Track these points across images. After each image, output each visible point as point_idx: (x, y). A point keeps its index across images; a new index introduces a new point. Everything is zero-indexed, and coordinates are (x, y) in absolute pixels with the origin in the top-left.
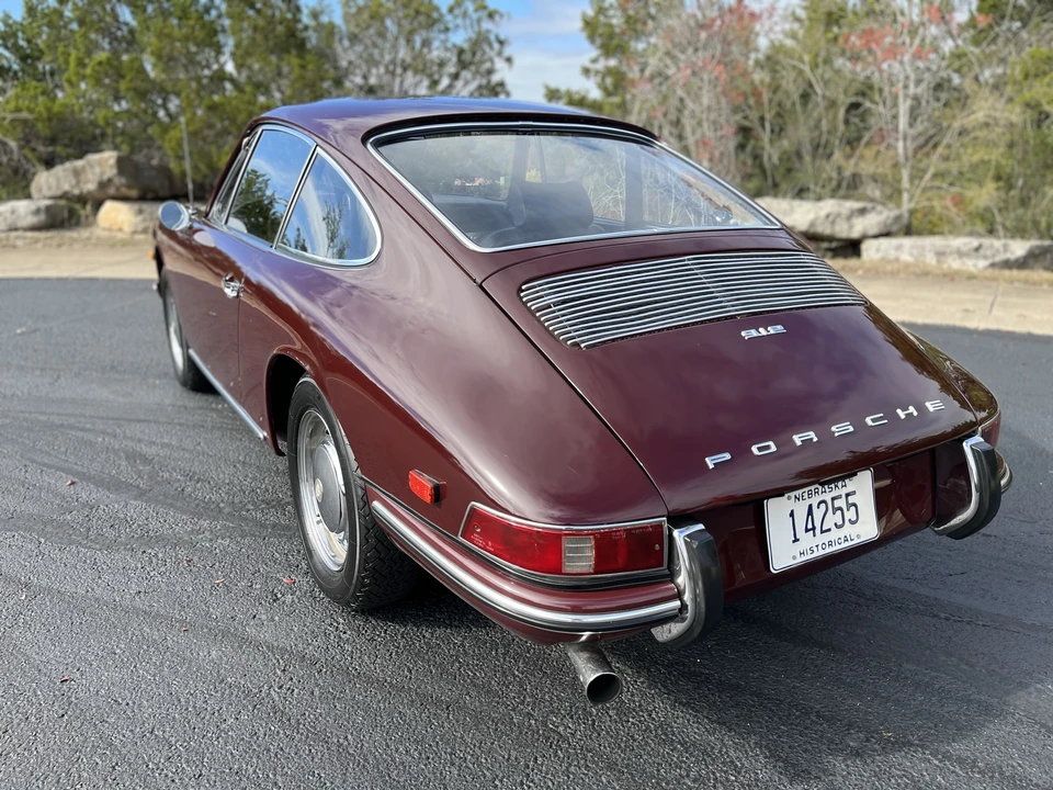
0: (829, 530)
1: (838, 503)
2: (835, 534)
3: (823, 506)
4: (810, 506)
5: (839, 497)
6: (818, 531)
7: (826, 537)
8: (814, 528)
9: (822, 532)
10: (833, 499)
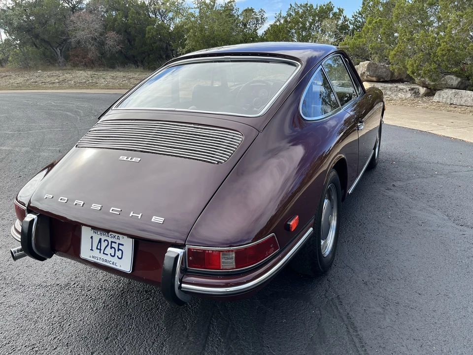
0: (107, 255)
1: (114, 245)
2: (109, 258)
3: (106, 242)
4: (100, 239)
5: (116, 243)
6: (102, 252)
7: (105, 257)
8: (100, 249)
9: (104, 253)
10: (112, 242)
